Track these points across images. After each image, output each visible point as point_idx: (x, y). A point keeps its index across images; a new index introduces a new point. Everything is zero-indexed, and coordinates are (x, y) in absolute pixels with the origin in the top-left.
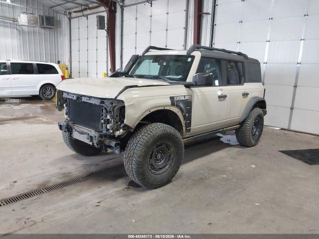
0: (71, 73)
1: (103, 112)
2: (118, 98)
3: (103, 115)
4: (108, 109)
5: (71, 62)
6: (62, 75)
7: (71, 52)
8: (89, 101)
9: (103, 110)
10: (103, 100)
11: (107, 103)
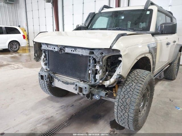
0: (28, 33)
1: (90, 62)
2: (113, 48)
3: (90, 66)
4: (97, 60)
5: (28, 27)
6: (23, 34)
7: (27, 19)
8: (75, 53)
9: (90, 60)
10: (92, 51)
11: (96, 53)
